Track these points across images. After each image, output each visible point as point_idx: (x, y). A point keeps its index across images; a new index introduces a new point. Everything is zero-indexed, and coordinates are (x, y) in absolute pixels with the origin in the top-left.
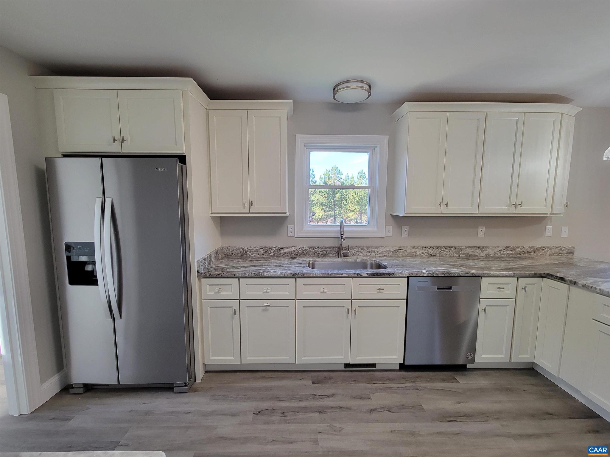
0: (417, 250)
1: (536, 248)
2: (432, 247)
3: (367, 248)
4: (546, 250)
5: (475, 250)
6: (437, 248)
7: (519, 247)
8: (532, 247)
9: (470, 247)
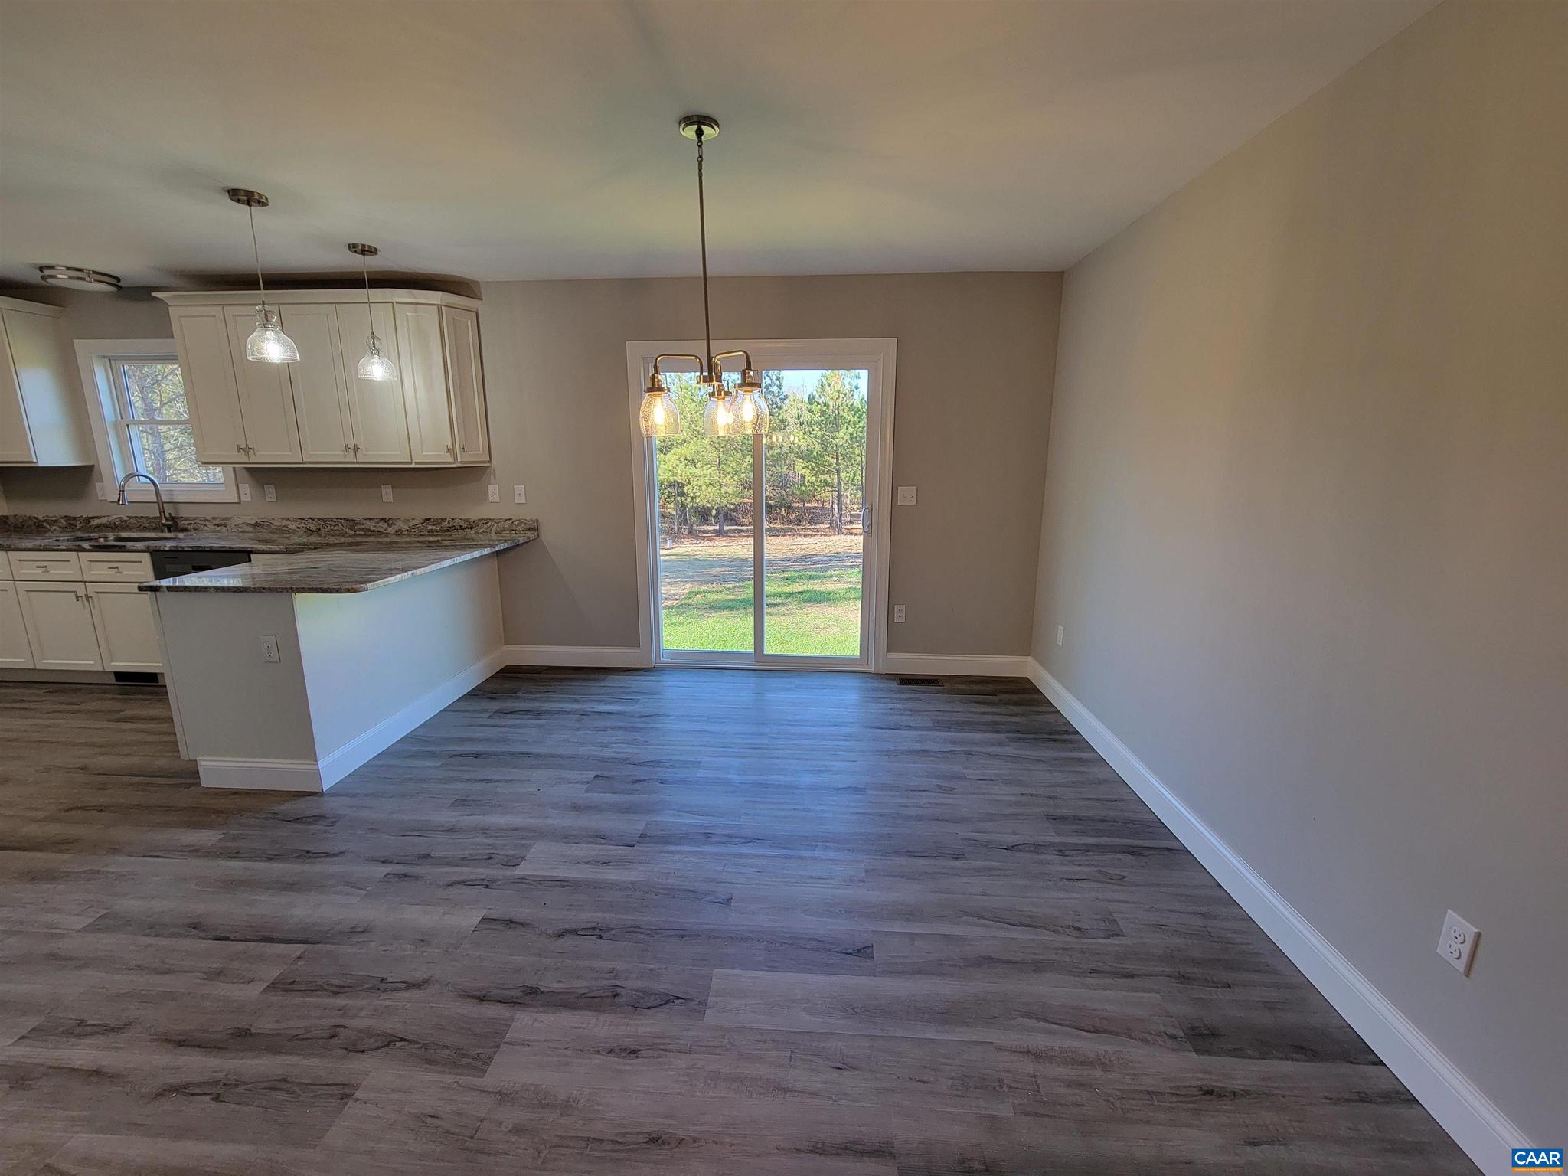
0: (288, 523)
1: (472, 520)
2: (311, 518)
3: (214, 518)
4: (490, 524)
5: (378, 523)
6: (319, 519)
7: (445, 519)
8: (466, 520)
9: (370, 519)
